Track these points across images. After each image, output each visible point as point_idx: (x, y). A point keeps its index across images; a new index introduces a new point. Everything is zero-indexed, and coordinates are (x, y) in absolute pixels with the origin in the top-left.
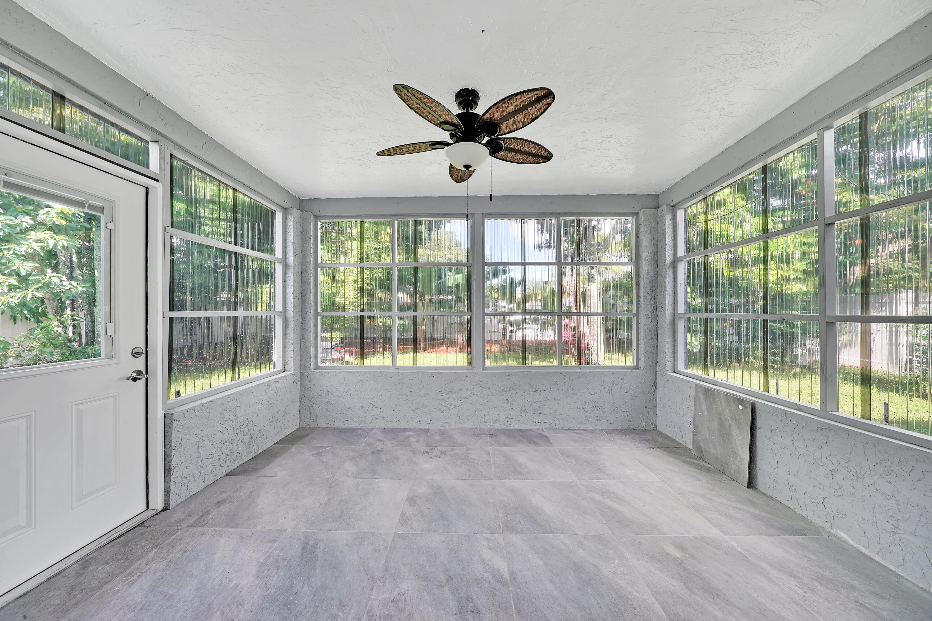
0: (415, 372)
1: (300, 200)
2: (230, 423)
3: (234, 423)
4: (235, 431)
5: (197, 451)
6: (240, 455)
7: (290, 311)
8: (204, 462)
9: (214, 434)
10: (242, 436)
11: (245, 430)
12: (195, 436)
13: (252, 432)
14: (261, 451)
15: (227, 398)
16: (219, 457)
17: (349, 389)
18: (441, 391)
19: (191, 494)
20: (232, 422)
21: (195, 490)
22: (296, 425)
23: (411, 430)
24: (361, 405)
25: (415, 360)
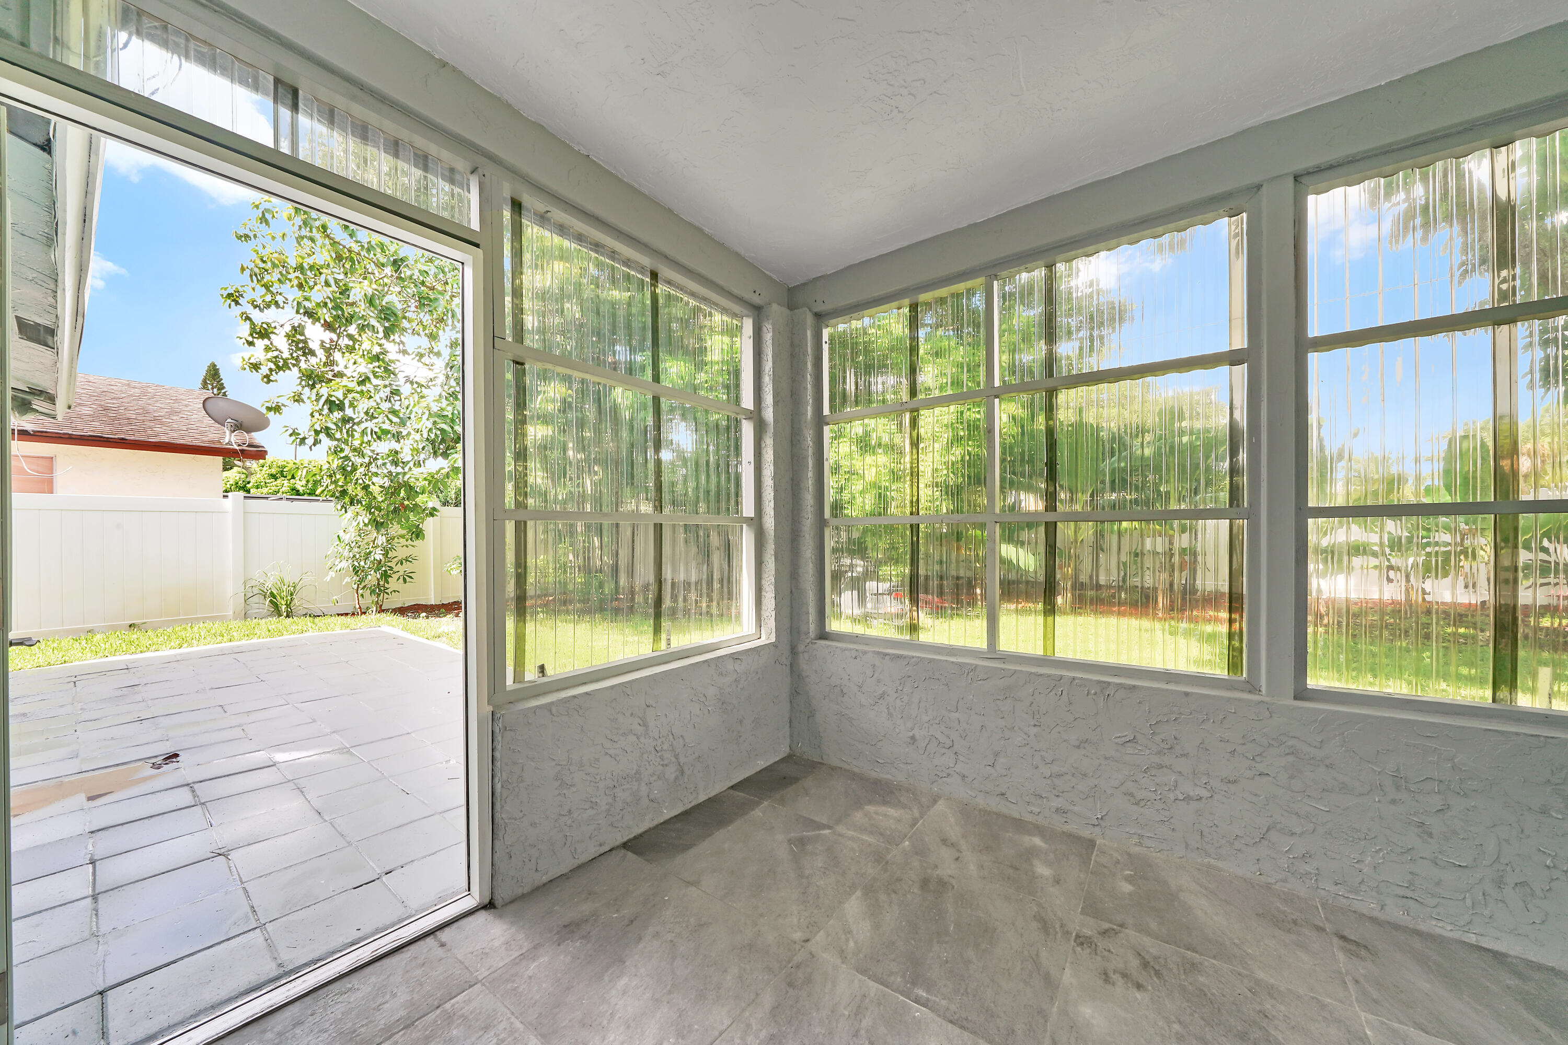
0: (1049, 676)
1: (789, 289)
2: (634, 738)
3: (642, 740)
4: (645, 756)
5: (557, 792)
6: (655, 805)
7: (768, 516)
8: (575, 815)
9: (598, 760)
10: (661, 768)
11: (667, 755)
12: (554, 763)
13: (682, 760)
14: (702, 798)
15: (624, 689)
16: (607, 807)
17: (884, 693)
18: (1134, 740)
19: (545, 879)
20: (638, 738)
21: (555, 872)
22: (783, 751)
23: (1039, 830)
24: (911, 734)
25: (1049, 636)
